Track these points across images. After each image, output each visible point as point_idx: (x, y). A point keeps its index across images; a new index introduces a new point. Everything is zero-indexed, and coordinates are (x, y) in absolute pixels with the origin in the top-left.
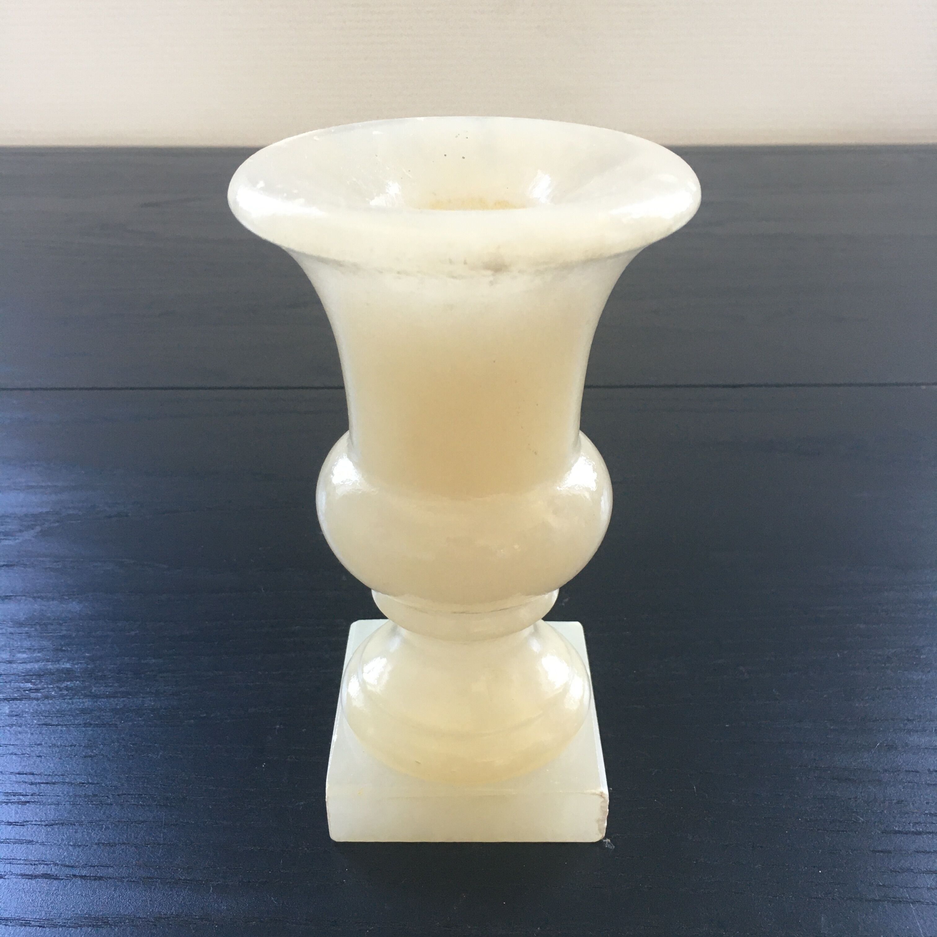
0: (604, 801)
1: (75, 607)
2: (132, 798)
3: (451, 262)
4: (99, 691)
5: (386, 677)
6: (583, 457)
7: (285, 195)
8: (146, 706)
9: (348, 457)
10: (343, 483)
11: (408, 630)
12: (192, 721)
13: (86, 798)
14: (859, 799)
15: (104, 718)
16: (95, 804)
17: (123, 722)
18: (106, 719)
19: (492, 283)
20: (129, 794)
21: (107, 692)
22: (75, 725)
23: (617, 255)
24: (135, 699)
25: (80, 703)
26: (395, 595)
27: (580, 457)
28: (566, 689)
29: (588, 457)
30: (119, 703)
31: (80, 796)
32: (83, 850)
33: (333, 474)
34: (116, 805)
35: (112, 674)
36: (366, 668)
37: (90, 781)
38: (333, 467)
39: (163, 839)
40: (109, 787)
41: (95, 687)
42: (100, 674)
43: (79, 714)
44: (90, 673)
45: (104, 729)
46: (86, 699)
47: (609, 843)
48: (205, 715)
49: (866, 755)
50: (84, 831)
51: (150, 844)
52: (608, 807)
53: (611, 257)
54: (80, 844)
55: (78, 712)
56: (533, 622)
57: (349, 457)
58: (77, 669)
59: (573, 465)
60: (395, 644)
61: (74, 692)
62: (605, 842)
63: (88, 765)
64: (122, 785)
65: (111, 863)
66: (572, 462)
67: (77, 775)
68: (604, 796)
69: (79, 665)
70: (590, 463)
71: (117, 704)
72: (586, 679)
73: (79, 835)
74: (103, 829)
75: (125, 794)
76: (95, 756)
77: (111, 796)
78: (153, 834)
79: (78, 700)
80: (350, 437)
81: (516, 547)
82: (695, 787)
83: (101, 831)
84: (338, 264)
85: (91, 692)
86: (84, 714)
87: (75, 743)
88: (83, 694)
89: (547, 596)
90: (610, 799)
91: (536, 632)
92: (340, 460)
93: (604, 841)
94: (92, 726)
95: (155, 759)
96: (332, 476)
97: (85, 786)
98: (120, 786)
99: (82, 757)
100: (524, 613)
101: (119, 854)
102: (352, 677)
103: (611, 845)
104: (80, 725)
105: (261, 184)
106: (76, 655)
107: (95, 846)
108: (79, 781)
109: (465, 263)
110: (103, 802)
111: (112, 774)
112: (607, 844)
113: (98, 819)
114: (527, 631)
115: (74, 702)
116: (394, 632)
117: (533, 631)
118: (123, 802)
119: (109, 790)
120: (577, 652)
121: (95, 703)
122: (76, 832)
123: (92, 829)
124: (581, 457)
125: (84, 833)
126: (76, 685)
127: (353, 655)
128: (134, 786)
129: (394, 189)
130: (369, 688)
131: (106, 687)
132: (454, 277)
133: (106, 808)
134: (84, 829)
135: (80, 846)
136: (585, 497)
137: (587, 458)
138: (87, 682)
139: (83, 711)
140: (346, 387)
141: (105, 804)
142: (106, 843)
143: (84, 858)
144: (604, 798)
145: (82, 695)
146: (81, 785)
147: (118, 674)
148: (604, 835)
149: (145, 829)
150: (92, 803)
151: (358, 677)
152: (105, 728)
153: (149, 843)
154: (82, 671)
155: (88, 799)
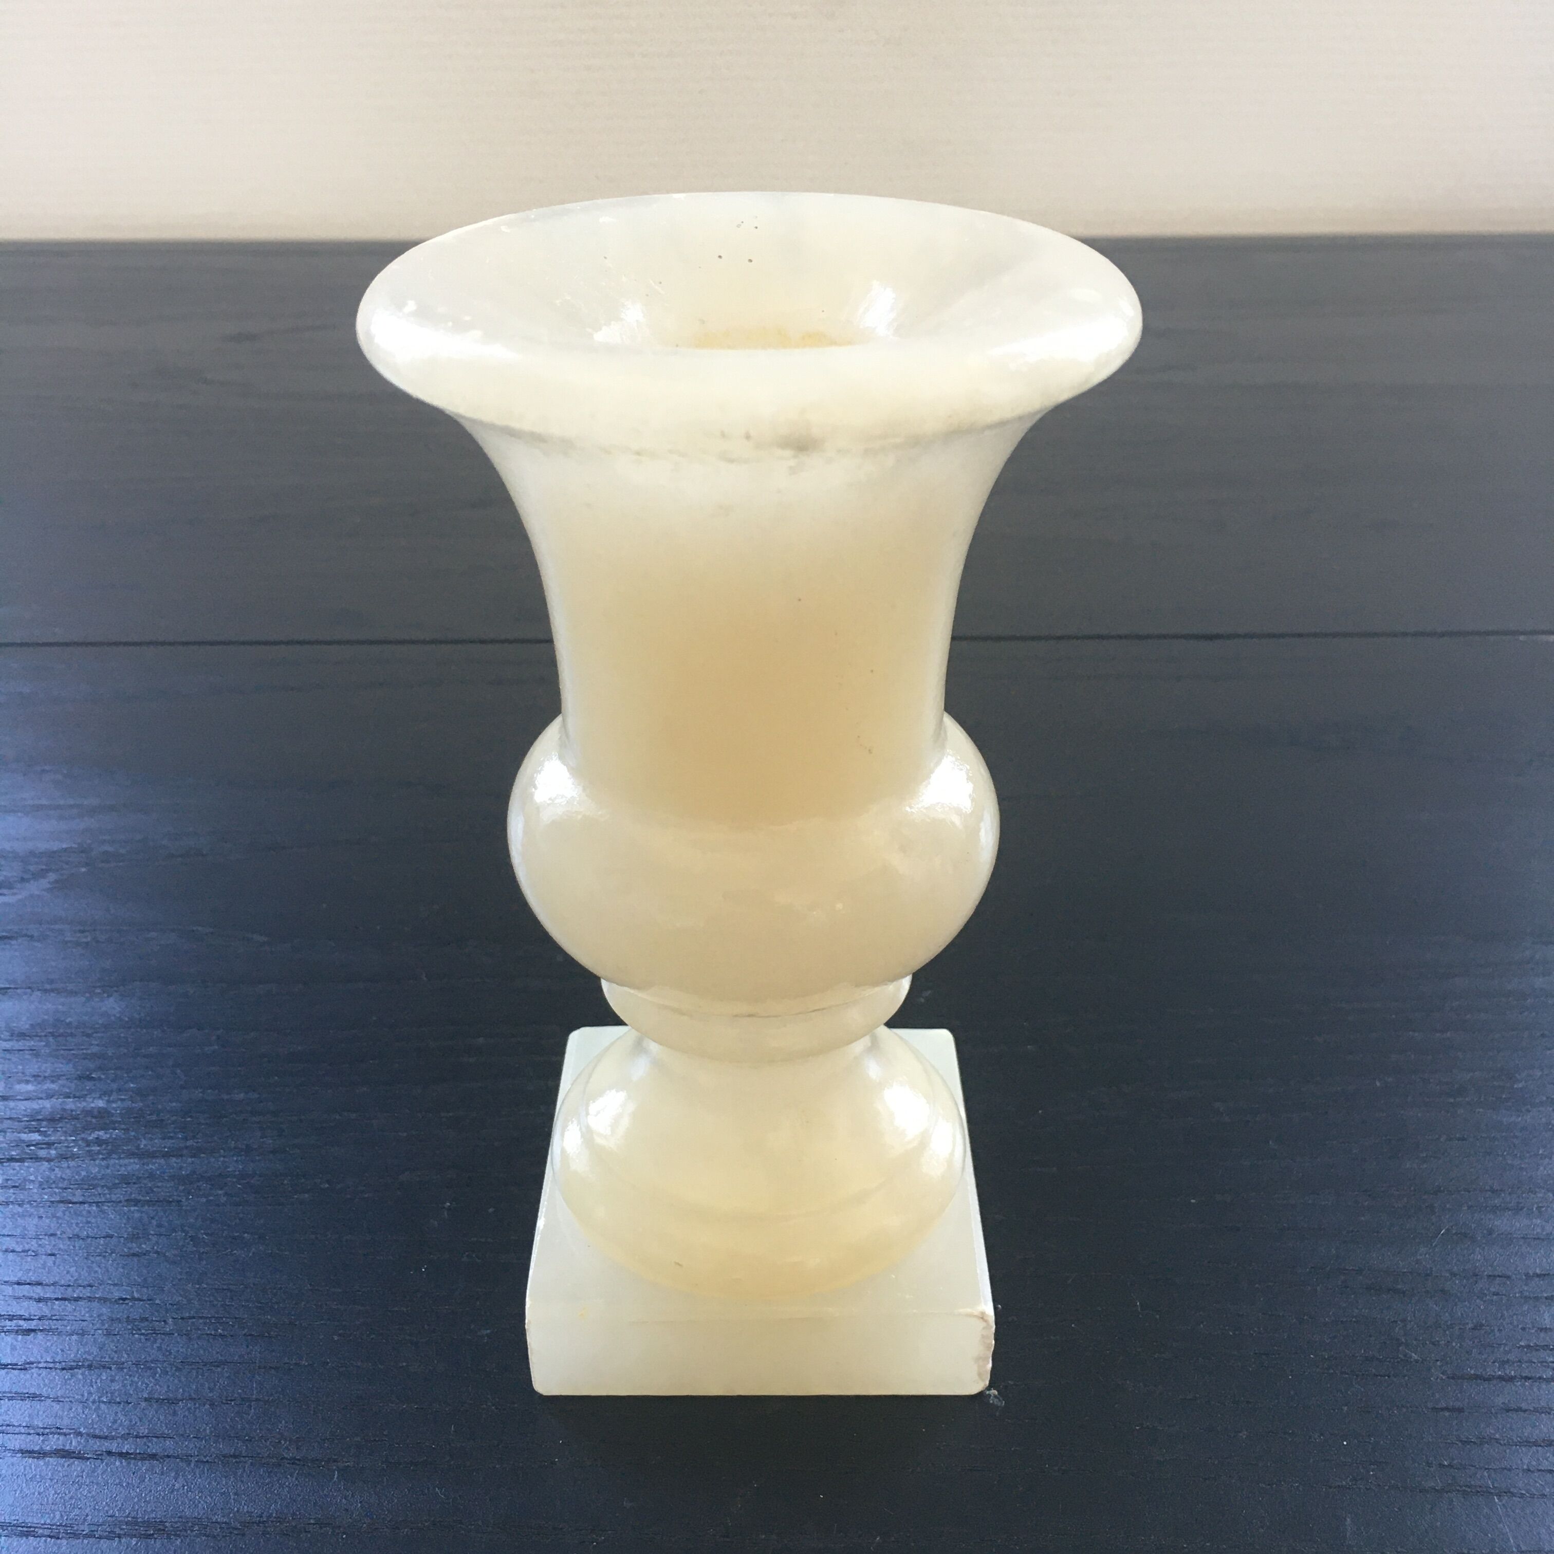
0: (988, 1327)
1: (112, 1006)
2: (205, 1323)
3: (723, 435)
4: (153, 1147)
5: (625, 1122)
6: (949, 756)
7: (450, 324)
8: (229, 1172)
9: (559, 758)
10: (551, 802)
11: (661, 1045)
12: (306, 1195)
13: (128, 1325)
14: (1410, 1322)
15: (160, 1190)
16: (143, 1334)
17: (191, 1197)
18: (162, 1193)
19: (793, 471)
20: (201, 1318)
21: (165, 1147)
22: (112, 1203)
23: (1002, 424)
24: (213, 1160)
25: (121, 1166)
26: (638, 988)
27: (945, 758)
28: (923, 1143)
29: (959, 758)
30: (187, 1165)
31: (119, 1320)
32: (123, 1409)
33: (535, 787)
34: (179, 1335)
35: (174, 1118)
36: (593, 1107)
37: (136, 1295)
38: (535, 775)
39: (257, 1393)
40: (169, 1307)
41: (145, 1139)
42: (154, 1117)
43: (119, 1184)
44: (138, 1115)
45: (159, 1209)
46: (130, 1158)
47: (995, 1396)
48: (327, 1186)
49: (1423, 1250)
50: (126, 1379)
51: (234, 1400)
52: (993, 1336)
53: (990, 427)
54: (118, 1400)
55: (117, 1181)
56: (869, 1030)
57: (561, 758)
58: (115, 1109)
59: (932, 772)
60: (641, 1068)
61: (112, 1149)
62: (990, 1395)
63: (132, 1269)
64: (189, 1301)
65: (170, 1431)
66: (932, 765)
67: (115, 1285)
68: (985, 1318)
69: (119, 1102)
70: (961, 767)
71: (181, 1168)
72: (957, 1125)
73: (116, 1386)
74: (158, 1375)
75: (194, 1318)
76: (145, 1254)
77: (170, 1320)
78: (240, 1384)
79: (117, 1161)
80: (564, 724)
81: (839, 906)
82: (1138, 1304)
83: (153, 1378)
84: (536, 439)
85: (138, 1147)
86: (126, 1184)
87: (111, 1232)
88: (126, 1151)
89: (891, 987)
90: (996, 1324)
91: (875, 1046)
92: (546, 763)
93: (988, 1392)
94: (139, 1205)
95: (244, 1258)
96: (533, 790)
97: (127, 1304)
98: (186, 1305)
99: (124, 1256)
100: (854, 1016)
101: (184, 1417)
102: (570, 1123)
103: (1000, 1400)
104: (120, 1202)
105: (411, 306)
106: (114, 1086)
107: (143, 1404)
108: (117, 1295)
109: (748, 437)
110: (158, 1330)
111: (173, 1285)
112: (992, 1398)
113: (149, 1359)
114: (859, 1046)
115: (111, 1164)
116: (638, 1047)
117: (869, 1044)
118: (191, 1330)
119: (167, 1311)
120: (944, 1081)
121: (145, 1166)
122: (112, 1381)
123: (140, 1375)
124: (947, 757)
125: (125, 1382)
126: (114, 1136)
127: (572, 1084)
128: (208, 1303)
129: (634, 313)
130: (599, 1141)
131: (164, 1139)
132: (731, 461)
133: (163, 1340)
134: (125, 1376)
135: (119, 1403)
136: (953, 823)
137: (957, 760)
138: (132, 1131)
139: (126, 1180)
140: (555, 640)
141: (160, 1333)
142: (161, 1397)
143: (125, 1424)
144: (986, 1321)
145: (124, 1153)
146: (121, 1302)
147: (182, 1118)
148: (987, 1383)
149: (227, 1375)
150: (140, 1333)
151: (579, 1123)
152: (161, 1208)
153: (233, 1398)
154: (123, 1112)
155: (132, 1325)
